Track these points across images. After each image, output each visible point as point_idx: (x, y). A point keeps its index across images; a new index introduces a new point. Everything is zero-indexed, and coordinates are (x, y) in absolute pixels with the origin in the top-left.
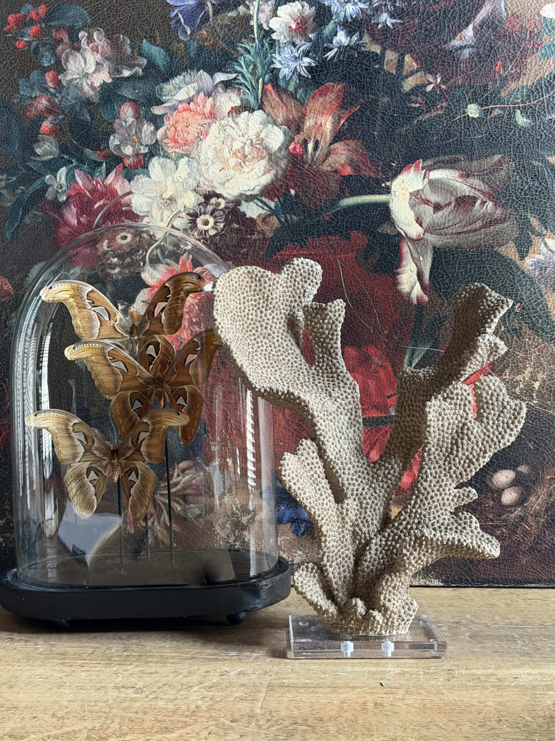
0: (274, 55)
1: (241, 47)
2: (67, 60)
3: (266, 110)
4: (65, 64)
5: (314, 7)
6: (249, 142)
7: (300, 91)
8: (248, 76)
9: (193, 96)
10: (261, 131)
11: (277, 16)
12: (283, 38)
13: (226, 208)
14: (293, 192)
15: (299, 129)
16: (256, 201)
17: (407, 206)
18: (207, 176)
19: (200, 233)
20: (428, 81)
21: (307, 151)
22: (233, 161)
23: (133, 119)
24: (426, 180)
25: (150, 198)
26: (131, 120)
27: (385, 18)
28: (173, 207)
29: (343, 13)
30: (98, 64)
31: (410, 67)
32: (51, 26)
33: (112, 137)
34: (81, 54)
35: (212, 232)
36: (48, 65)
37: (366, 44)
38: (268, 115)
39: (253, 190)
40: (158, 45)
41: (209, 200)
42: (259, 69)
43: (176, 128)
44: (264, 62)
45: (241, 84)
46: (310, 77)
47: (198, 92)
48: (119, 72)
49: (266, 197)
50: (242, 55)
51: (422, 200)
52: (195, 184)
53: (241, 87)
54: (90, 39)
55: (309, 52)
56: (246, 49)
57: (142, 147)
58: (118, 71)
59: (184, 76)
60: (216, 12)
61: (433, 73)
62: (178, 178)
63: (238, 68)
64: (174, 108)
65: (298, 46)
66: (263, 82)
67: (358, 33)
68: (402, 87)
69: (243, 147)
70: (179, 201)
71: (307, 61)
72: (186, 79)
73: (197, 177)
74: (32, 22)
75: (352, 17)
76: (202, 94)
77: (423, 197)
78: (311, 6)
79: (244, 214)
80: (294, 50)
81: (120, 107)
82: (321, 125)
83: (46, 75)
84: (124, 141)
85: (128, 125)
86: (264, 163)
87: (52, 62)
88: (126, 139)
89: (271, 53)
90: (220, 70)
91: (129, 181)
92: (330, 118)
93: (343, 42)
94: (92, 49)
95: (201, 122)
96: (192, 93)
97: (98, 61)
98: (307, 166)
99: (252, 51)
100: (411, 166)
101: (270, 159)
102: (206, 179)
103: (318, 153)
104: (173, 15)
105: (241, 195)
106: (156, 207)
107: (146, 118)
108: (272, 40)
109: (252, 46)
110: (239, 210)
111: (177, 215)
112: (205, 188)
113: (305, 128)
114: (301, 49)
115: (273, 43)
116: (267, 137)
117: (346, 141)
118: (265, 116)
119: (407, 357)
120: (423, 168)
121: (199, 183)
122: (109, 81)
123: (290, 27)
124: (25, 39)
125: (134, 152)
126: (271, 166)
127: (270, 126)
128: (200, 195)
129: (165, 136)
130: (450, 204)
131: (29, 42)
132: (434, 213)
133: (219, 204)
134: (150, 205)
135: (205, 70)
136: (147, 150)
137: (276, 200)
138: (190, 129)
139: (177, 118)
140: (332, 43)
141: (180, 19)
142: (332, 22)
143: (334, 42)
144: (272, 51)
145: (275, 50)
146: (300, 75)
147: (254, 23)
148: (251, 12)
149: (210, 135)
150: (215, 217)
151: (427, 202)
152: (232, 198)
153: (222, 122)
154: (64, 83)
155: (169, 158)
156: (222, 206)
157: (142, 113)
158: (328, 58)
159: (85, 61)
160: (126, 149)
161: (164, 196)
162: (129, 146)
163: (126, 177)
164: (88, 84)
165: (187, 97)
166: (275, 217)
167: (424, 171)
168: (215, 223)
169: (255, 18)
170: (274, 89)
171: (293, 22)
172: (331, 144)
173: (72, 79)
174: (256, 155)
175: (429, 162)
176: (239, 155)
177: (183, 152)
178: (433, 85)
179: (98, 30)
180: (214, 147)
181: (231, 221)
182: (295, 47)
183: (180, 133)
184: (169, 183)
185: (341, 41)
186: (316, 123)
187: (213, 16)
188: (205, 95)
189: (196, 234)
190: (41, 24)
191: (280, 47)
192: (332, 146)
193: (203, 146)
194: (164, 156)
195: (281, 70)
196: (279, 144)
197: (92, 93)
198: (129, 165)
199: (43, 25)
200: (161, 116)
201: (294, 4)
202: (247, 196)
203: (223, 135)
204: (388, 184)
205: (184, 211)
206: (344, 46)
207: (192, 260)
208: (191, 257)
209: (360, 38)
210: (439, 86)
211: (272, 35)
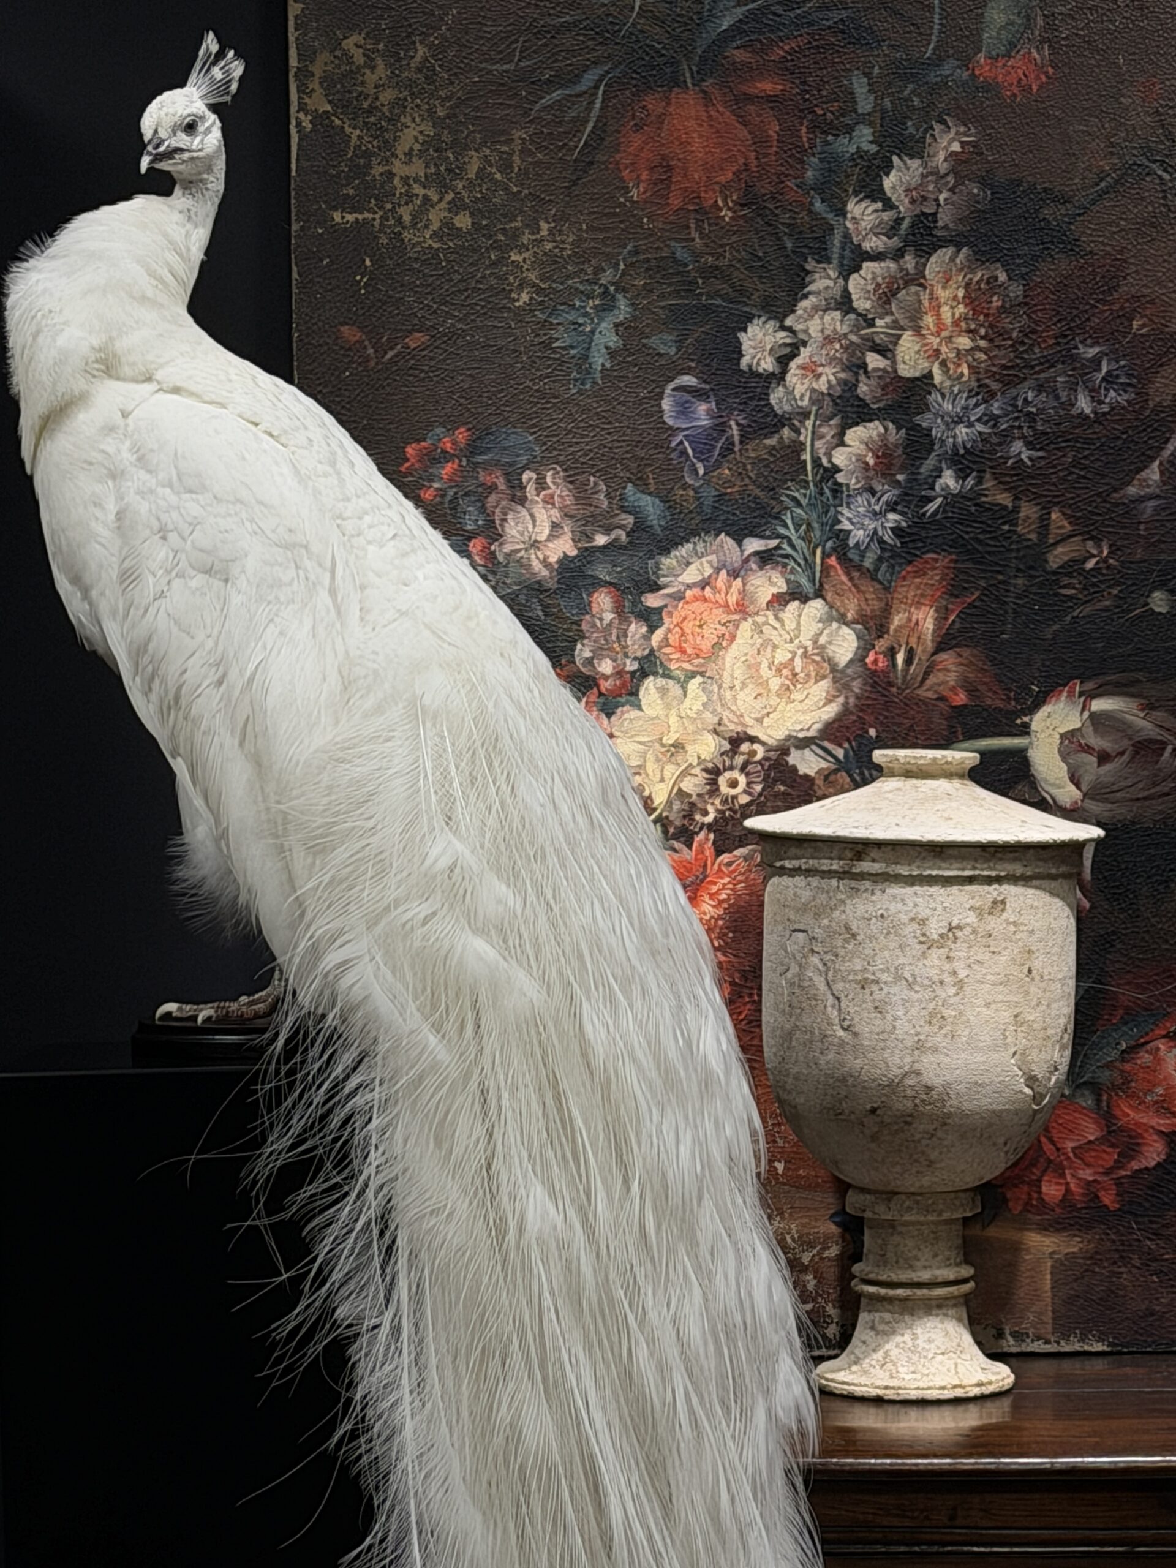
0: (839, 509)
1: (788, 496)
2: (504, 520)
3: (829, 598)
4: (502, 526)
5: (904, 431)
6: (802, 650)
7: (884, 567)
8: (798, 543)
9: (710, 576)
10: (822, 633)
11: (842, 444)
12: (854, 481)
13: (766, 759)
14: (872, 732)
15: (881, 630)
16: (814, 747)
17: (1057, 756)
18: (734, 708)
19: (725, 801)
20: (1088, 552)
21: (894, 665)
22: (775, 683)
23: (613, 616)
24: (1086, 714)
25: (640, 743)
26: (609, 616)
27: (1018, 446)
28: (679, 758)
29: (951, 440)
30: (555, 526)
31: (1060, 528)
32: (477, 465)
33: (579, 646)
34: (528, 510)
35: (744, 799)
36: (473, 527)
37: (989, 490)
38: (831, 607)
39: (808, 729)
40: (650, 494)
41: (738, 747)
42: (818, 533)
43: (681, 629)
44: (825, 520)
45: (787, 556)
46: (899, 545)
47: (718, 570)
48: (590, 539)
49: (829, 740)
50: (787, 508)
51: (1080, 745)
52: (716, 720)
53: (786, 561)
54: (541, 485)
55: (896, 503)
56: (794, 499)
57: (628, 661)
58: (587, 536)
59: (695, 543)
60: (744, 438)
61: (1097, 541)
62: (689, 712)
63: (782, 531)
64: (679, 597)
65: (879, 494)
66: (823, 552)
67: (974, 474)
68: (1046, 561)
69: (792, 659)
70: (689, 748)
71: (892, 516)
72: (698, 548)
73: (719, 710)
74: (446, 457)
75: (965, 447)
76: (723, 574)
77: (1083, 742)
78: (898, 429)
79: (794, 769)
80: (873, 501)
81: (590, 595)
82: (917, 623)
83: (471, 544)
84: (599, 652)
85: (605, 622)
86: (825, 684)
87: (480, 522)
88: (602, 649)
89: (835, 506)
90: (753, 534)
91: (609, 715)
92: (932, 612)
93: (951, 487)
94: (545, 502)
95: (725, 618)
96: (708, 571)
97: (554, 520)
98: (894, 690)
99: (804, 502)
100: (1061, 691)
101: (835, 681)
102: (734, 713)
103: (913, 668)
104: (673, 444)
105: (789, 738)
106: (653, 759)
107: (632, 613)
108: (836, 483)
109: (805, 495)
110: (787, 762)
111: (685, 773)
112: (732, 727)
113: (892, 628)
114: (885, 498)
115: (837, 489)
116: (830, 643)
117: (958, 650)
118: (827, 608)
120: (1081, 694)
121: (721, 719)
122: (575, 553)
123: (867, 464)
124: (436, 485)
125: (614, 668)
126: (839, 691)
127: (835, 625)
128: (725, 739)
129: (666, 642)
130: (1122, 753)
131: (441, 489)
132: (1099, 766)
133: (753, 753)
134: (643, 756)
135: (728, 534)
136: (635, 666)
137: (846, 745)
138: (706, 631)
139: (683, 614)
140: (933, 488)
141: (685, 448)
142: (934, 454)
143: (937, 488)
144: (837, 502)
145: (842, 500)
146: (881, 541)
147: (807, 456)
148: (802, 438)
149: (739, 640)
150: (747, 775)
151: (1088, 749)
152: (775, 743)
153: (760, 619)
154: (501, 558)
155: (670, 677)
156: (759, 757)
157: (627, 604)
158: (928, 514)
159: (534, 521)
160: (603, 665)
161: (664, 741)
162: (609, 661)
163: (602, 710)
164: (537, 558)
165: (700, 578)
166: (844, 774)
167: (1082, 699)
168: (749, 784)
169: (808, 449)
170: (839, 563)
171: (870, 454)
172: (934, 654)
173: (512, 551)
174: (813, 674)
175: (1090, 685)
176: (785, 672)
177: (695, 669)
178: (1095, 559)
179: (554, 469)
180: (743, 659)
181: (775, 781)
182: (874, 494)
183: (690, 637)
184: (673, 720)
185: (948, 486)
186: (910, 620)
187: (741, 442)
188: (728, 574)
189: (717, 802)
190: (461, 461)
191: (849, 496)
192: (936, 658)
193: (728, 659)
194: (664, 676)
195: (852, 534)
196: (849, 656)
197: (545, 573)
198: (607, 690)
199: (464, 463)
200: (659, 611)
201: (871, 425)
202: (801, 740)
203: (760, 641)
204: (1026, 719)
205: (699, 764)
206: (953, 495)
207: (714, 843)
208: (712, 836)
209: (980, 481)
210: (1105, 561)
211: (837, 476)
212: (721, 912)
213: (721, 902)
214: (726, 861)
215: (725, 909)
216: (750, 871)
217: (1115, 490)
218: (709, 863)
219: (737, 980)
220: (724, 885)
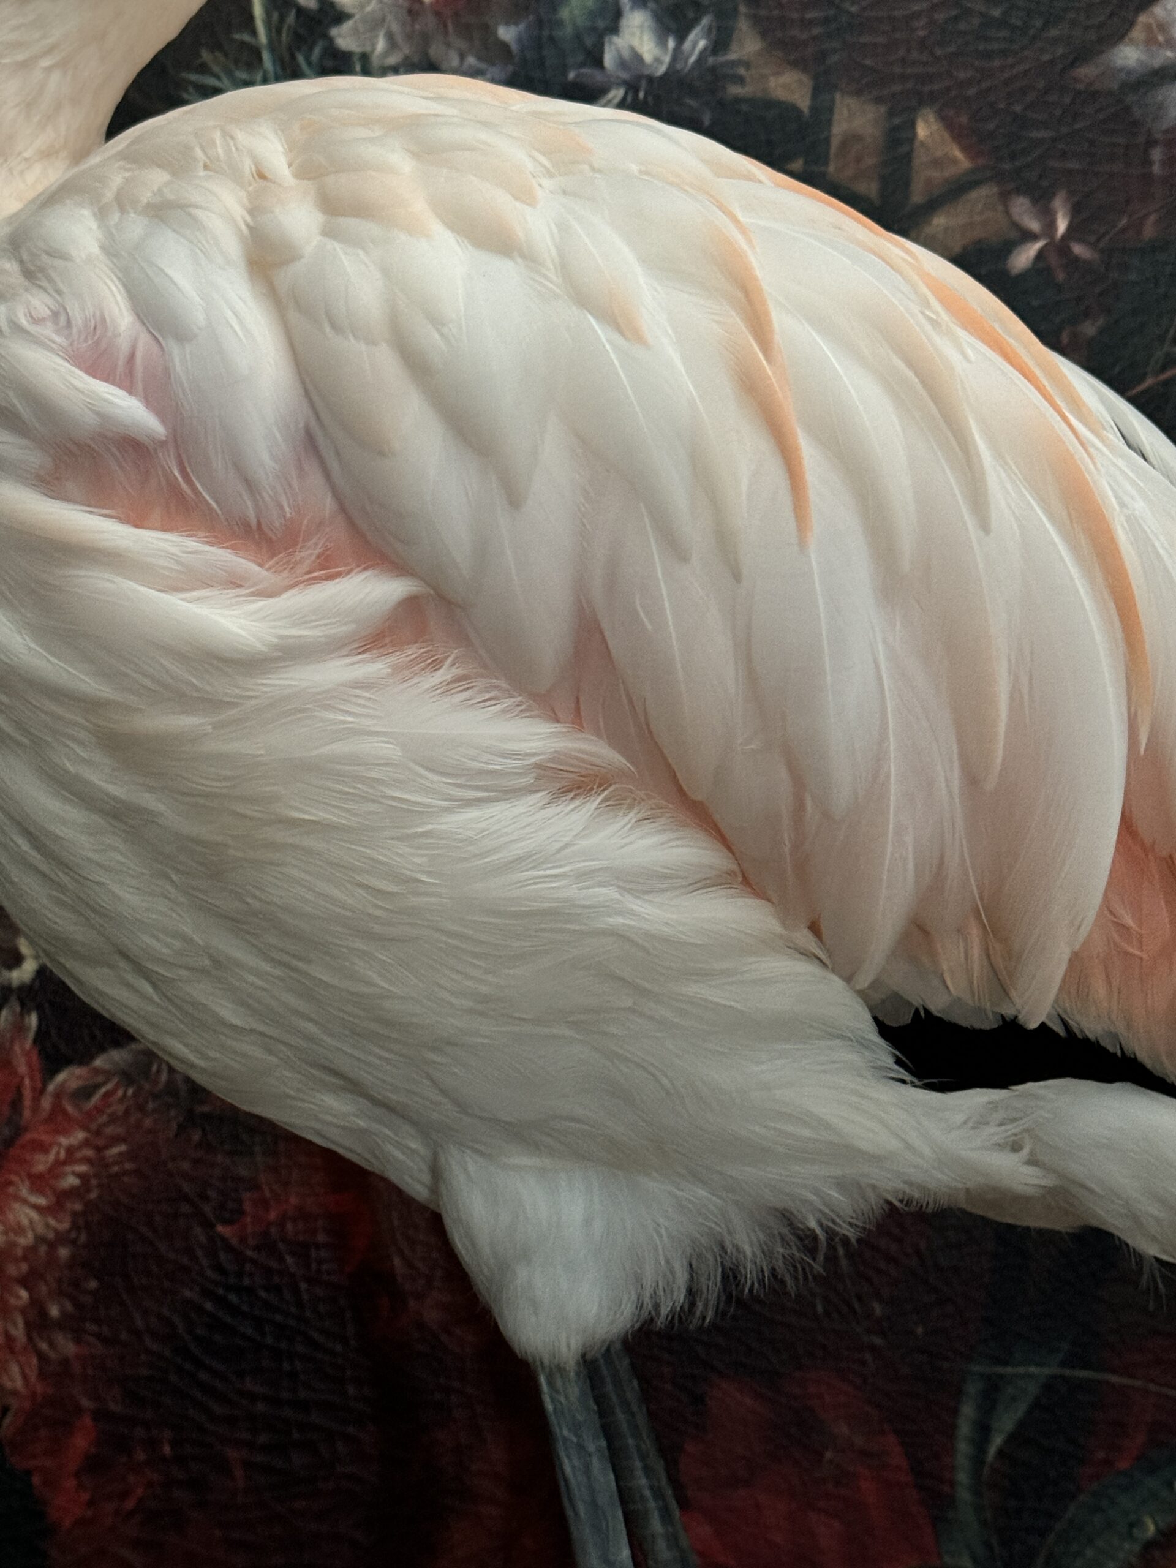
12: (381, 45)
20: (1016, 226)
31: (937, 163)
37: (747, 65)
67: (706, 21)
93: (648, 58)
119: (968, 1411)
140: (599, 63)
143: (609, 60)
178: (1038, 245)
185: (637, 57)
206: (650, 79)
207: (41, 1036)
208: (33, 1020)
209: (720, 42)
210: (1062, 248)
211: (334, 32)
212: (65, 1225)
213: (62, 1197)
214: (74, 1084)
215: (75, 1214)
216: (141, 1108)
217: (1083, 54)
218: (27, 1093)
219: (114, 1407)
220: (70, 1150)
